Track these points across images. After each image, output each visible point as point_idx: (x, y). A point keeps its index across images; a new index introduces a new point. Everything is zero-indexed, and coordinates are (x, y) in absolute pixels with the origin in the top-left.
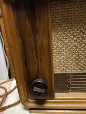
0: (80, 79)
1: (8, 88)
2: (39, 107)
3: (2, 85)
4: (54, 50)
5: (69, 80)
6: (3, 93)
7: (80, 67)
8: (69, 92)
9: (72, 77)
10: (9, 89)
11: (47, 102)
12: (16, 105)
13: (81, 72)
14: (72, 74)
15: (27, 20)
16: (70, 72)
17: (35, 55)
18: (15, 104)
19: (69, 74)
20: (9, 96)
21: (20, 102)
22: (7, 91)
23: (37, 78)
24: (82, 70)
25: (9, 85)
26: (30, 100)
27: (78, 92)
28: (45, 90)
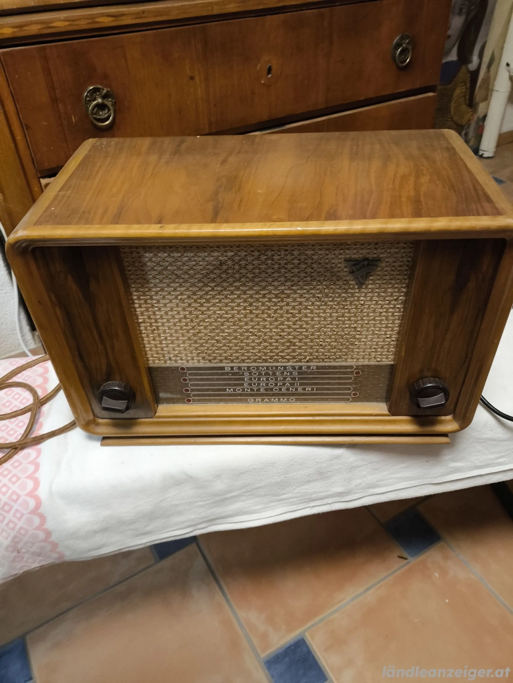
0: (214, 382)
1: (38, 386)
2: (121, 434)
3: (19, 375)
4: (141, 323)
5: (185, 380)
6: (28, 400)
7: (204, 355)
8: (189, 401)
9: (189, 374)
10: (44, 389)
11: (140, 424)
12: (67, 432)
13: (208, 365)
14: (189, 369)
15: (70, 278)
16: (186, 365)
17: (97, 337)
18: (66, 429)
19: (183, 369)
20: (45, 408)
21: (75, 424)
22: (38, 397)
23: (108, 379)
24: (210, 361)
25: (41, 375)
26: (101, 421)
27: (210, 401)
28: (127, 403)
